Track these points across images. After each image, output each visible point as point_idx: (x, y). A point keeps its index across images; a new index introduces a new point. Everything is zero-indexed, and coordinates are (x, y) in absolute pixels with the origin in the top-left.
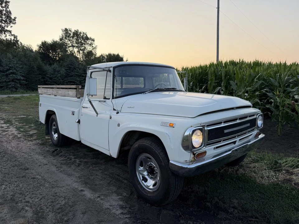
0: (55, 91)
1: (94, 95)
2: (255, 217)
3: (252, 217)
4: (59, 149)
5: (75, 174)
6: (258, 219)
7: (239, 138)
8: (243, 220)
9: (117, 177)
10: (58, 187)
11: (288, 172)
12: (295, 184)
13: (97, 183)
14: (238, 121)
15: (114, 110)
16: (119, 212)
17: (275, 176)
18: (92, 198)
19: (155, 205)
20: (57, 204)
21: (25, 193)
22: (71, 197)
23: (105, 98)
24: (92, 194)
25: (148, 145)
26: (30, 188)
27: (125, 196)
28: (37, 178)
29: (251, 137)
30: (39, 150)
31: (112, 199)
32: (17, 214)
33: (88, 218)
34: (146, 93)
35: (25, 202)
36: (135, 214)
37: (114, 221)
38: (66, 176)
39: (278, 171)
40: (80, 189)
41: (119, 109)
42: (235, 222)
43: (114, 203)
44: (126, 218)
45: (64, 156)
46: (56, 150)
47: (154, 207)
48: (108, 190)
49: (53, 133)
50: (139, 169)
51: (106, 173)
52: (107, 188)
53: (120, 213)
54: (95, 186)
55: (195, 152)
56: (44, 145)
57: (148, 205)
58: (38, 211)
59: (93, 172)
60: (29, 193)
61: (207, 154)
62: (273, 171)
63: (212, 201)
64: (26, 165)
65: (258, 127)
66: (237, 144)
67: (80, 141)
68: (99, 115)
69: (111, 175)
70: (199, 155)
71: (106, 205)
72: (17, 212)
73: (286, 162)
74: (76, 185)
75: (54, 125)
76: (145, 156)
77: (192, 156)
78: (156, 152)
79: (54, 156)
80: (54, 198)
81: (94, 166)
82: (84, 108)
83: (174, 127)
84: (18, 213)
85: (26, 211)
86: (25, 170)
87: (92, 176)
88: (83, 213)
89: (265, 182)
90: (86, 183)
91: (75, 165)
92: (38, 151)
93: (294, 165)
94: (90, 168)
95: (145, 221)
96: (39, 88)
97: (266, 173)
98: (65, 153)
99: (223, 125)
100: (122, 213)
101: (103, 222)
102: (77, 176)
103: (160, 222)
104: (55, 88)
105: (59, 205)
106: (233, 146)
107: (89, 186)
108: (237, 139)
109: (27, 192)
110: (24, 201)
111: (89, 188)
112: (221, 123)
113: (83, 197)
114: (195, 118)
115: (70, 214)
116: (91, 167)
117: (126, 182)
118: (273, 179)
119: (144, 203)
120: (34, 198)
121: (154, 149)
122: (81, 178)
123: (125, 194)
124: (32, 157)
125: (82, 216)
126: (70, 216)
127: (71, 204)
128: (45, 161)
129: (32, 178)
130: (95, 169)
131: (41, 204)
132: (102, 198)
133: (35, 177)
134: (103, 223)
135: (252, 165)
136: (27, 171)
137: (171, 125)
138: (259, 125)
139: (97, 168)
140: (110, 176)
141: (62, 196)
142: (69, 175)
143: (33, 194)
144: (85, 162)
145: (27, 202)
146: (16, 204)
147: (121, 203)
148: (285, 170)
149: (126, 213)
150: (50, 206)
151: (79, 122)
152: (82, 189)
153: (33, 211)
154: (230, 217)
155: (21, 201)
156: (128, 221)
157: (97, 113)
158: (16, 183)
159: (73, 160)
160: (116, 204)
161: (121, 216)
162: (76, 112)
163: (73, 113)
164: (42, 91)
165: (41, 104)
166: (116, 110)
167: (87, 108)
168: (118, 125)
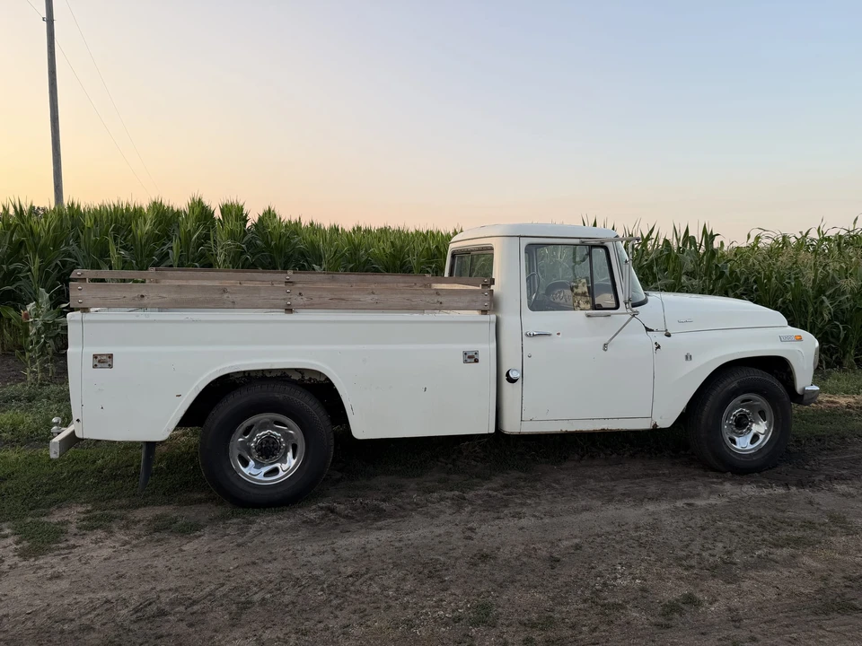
15: (648, 330)
23: (599, 307)
68: (609, 346)
82: (534, 336)
83: (802, 340)
137: (798, 338)
157: (606, 344)
162: (487, 350)
163: (469, 357)
164: (142, 296)
165: (111, 356)
166: (653, 330)
167: (550, 335)
168: (688, 357)
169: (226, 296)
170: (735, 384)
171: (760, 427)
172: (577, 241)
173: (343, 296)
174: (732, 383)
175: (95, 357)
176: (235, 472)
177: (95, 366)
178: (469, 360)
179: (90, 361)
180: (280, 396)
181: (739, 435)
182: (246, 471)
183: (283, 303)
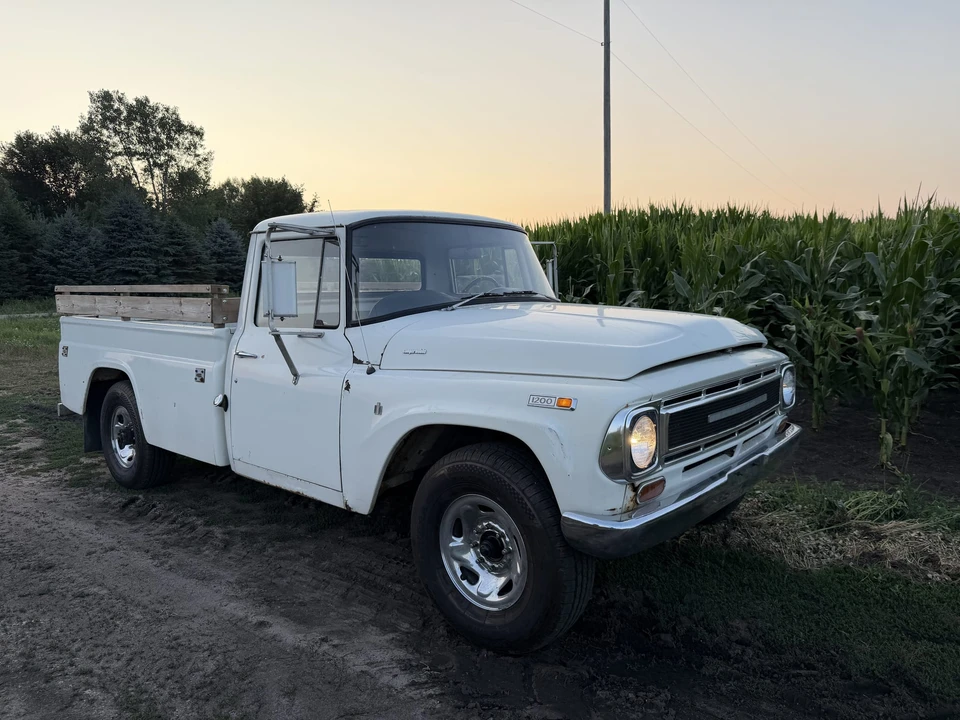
0: (126, 304)
1: (289, 316)
2: (805, 666)
3: (797, 666)
4: (140, 496)
5: (222, 573)
6: (814, 669)
7: (741, 436)
8: (776, 675)
9: (366, 575)
10: (178, 618)
11: (866, 532)
12: (894, 565)
13: (306, 597)
14: (740, 388)
15: (356, 361)
16: (402, 680)
17: (834, 545)
18: (304, 644)
19: (511, 652)
20: (191, 672)
21: (69, 644)
22: (232, 648)
23: (319, 325)
24: (298, 632)
25: (484, 467)
26: (81, 629)
27: (408, 633)
28: (95, 594)
29: (768, 434)
30: (72, 504)
31: (367, 642)
32: (61, 714)
33: (310, 709)
34: (454, 306)
35: (76, 674)
36: (456, 683)
37: (394, 709)
38: (194, 581)
39: (840, 530)
40: (255, 622)
41: (374, 360)
42: (753, 682)
43: (378, 656)
44: (430, 696)
45: (164, 517)
46: (133, 501)
47: (507, 658)
48: (348, 617)
49: (115, 444)
50: (451, 545)
51: (326, 564)
52: (340, 610)
53: (406, 683)
54: (302, 608)
55: (637, 483)
56: (84, 485)
57: (484, 653)
58: (132, 699)
59: (283, 563)
60: (84, 645)
61: (668, 486)
62: (825, 532)
63: (674, 628)
64: (41, 554)
65: (784, 405)
66: (737, 454)
67: (229, 467)
68: (300, 379)
69: (343, 571)
70: (646, 489)
71: (356, 664)
72: (59, 708)
73: (857, 504)
74: (237, 609)
75: (120, 419)
76: (472, 504)
77: (630, 494)
78: (513, 486)
79: (131, 520)
80: (173, 653)
81: (278, 545)
82: (242, 356)
83: (572, 409)
84: (61, 710)
85: (92, 702)
86: (44, 571)
87: (282, 576)
88: (287, 694)
89: (810, 564)
90: (269, 601)
91: (216, 547)
92: (69, 505)
93: (878, 513)
94: (265, 553)
95: (491, 700)
96: (60, 293)
97: (809, 539)
98: (170, 510)
99: (703, 400)
100: (413, 684)
101: (362, 714)
102: (231, 580)
103: (535, 701)
104: (125, 294)
105: (197, 673)
106: (728, 460)
107: (283, 610)
108: (739, 441)
109: (74, 641)
110: (73, 669)
111: (282, 614)
112: (699, 394)
113: (273, 643)
114: (631, 381)
115: (246, 700)
116: (270, 550)
117: (398, 589)
118: (829, 554)
119: (472, 650)
120: (106, 658)
121: (506, 479)
122: (247, 586)
123: (407, 625)
124: (54, 526)
125: (284, 701)
126: (248, 706)
127: (236, 667)
128: (107, 540)
129: (75, 596)
130: (283, 554)
131: (136, 677)
132: (336, 642)
133: (86, 592)
134: (363, 718)
135: (764, 518)
136: (50, 574)
137: (564, 403)
138: (787, 399)
139: (291, 552)
140: (340, 574)
141: (199, 647)
142: (204, 578)
143: (97, 646)
144: (245, 535)
145: (84, 673)
146: (47, 682)
147: (401, 654)
148: (859, 527)
149: (426, 683)
150: (168, 679)
151: (225, 404)
152: (262, 618)
153: (115, 700)
154: (738, 669)
155: (63, 669)
156: (438, 706)
157: (296, 375)
158: (23, 616)
159: (201, 529)
160: (387, 657)
161: (412, 693)
163: (198, 375)
164: (73, 305)
165: (67, 348)
166: (360, 362)
167: (255, 357)
168: (378, 409)
175: (64, 348)
177: (64, 355)
178: (198, 379)
182: (120, 452)
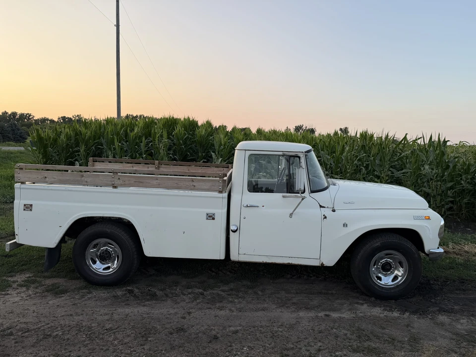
4: (129, 288)
15: (322, 207)
23: (291, 192)
24: (342, 313)
43: (377, 311)
46: (129, 291)
49: (88, 262)
50: (373, 269)
82: (248, 207)
83: (430, 220)
132: (358, 312)
137: (427, 218)
157: (292, 214)
162: (221, 214)
163: (209, 216)
164: (46, 177)
165: (31, 205)
166: (325, 207)
167: (258, 207)
168: (345, 225)
169: (83, 178)
170: (378, 244)
171: (399, 272)
172: (281, 153)
173: (141, 181)
174: (377, 243)
175: (25, 205)
176: (89, 267)
177: (24, 210)
178: (209, 218)
179: (22, 207)
180: (109, 231)
181: (385, 275)
182: (94, 266)
183: (110, 183)
